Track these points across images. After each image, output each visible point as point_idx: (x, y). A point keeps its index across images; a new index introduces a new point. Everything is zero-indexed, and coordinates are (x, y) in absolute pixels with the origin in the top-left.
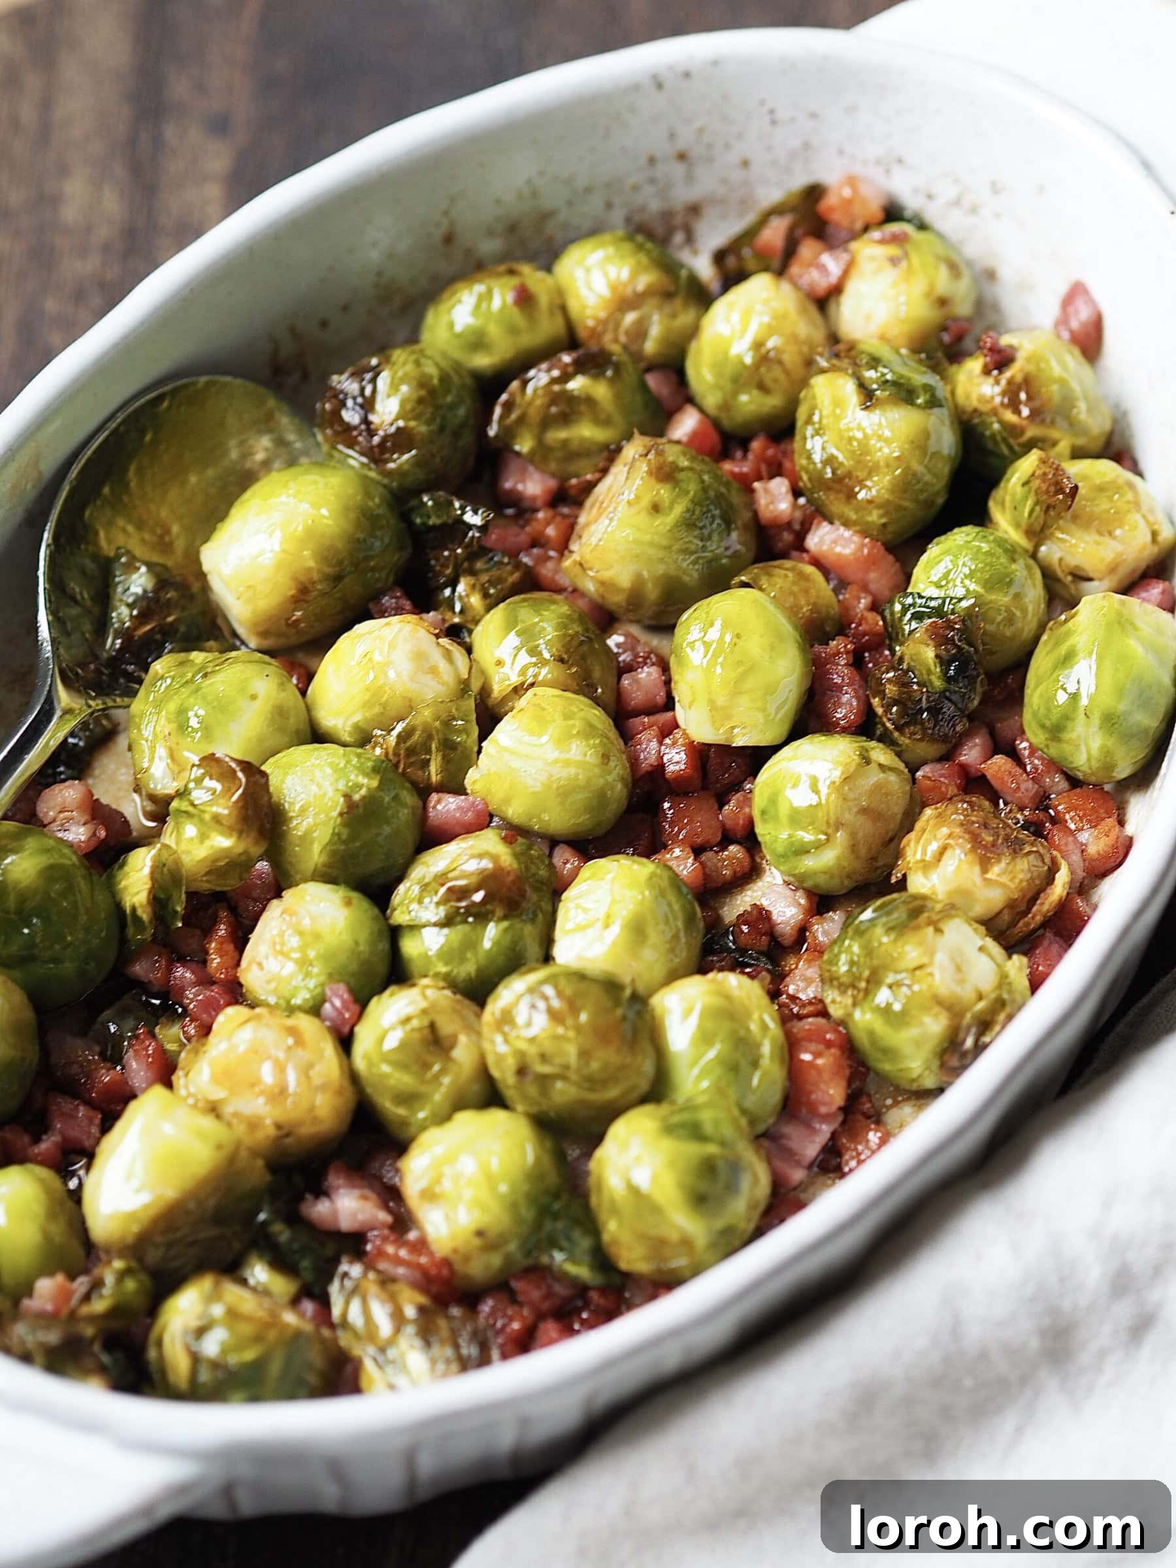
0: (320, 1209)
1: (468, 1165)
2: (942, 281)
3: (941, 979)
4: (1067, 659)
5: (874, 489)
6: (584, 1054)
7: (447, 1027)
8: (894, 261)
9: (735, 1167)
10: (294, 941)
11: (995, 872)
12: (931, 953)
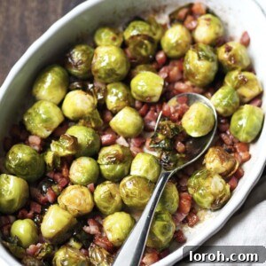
0: (87, 229)
1: (118, 226)
2: (217, 29)
3: (212, 189)
4: (240, 119)
5: (199, 77)
6: (140, 193)
7: (113, 193)
8: (208, 25)
9: (170, 226)
10: (80, 169)
11: (224, 164)
12: (211, 183)
